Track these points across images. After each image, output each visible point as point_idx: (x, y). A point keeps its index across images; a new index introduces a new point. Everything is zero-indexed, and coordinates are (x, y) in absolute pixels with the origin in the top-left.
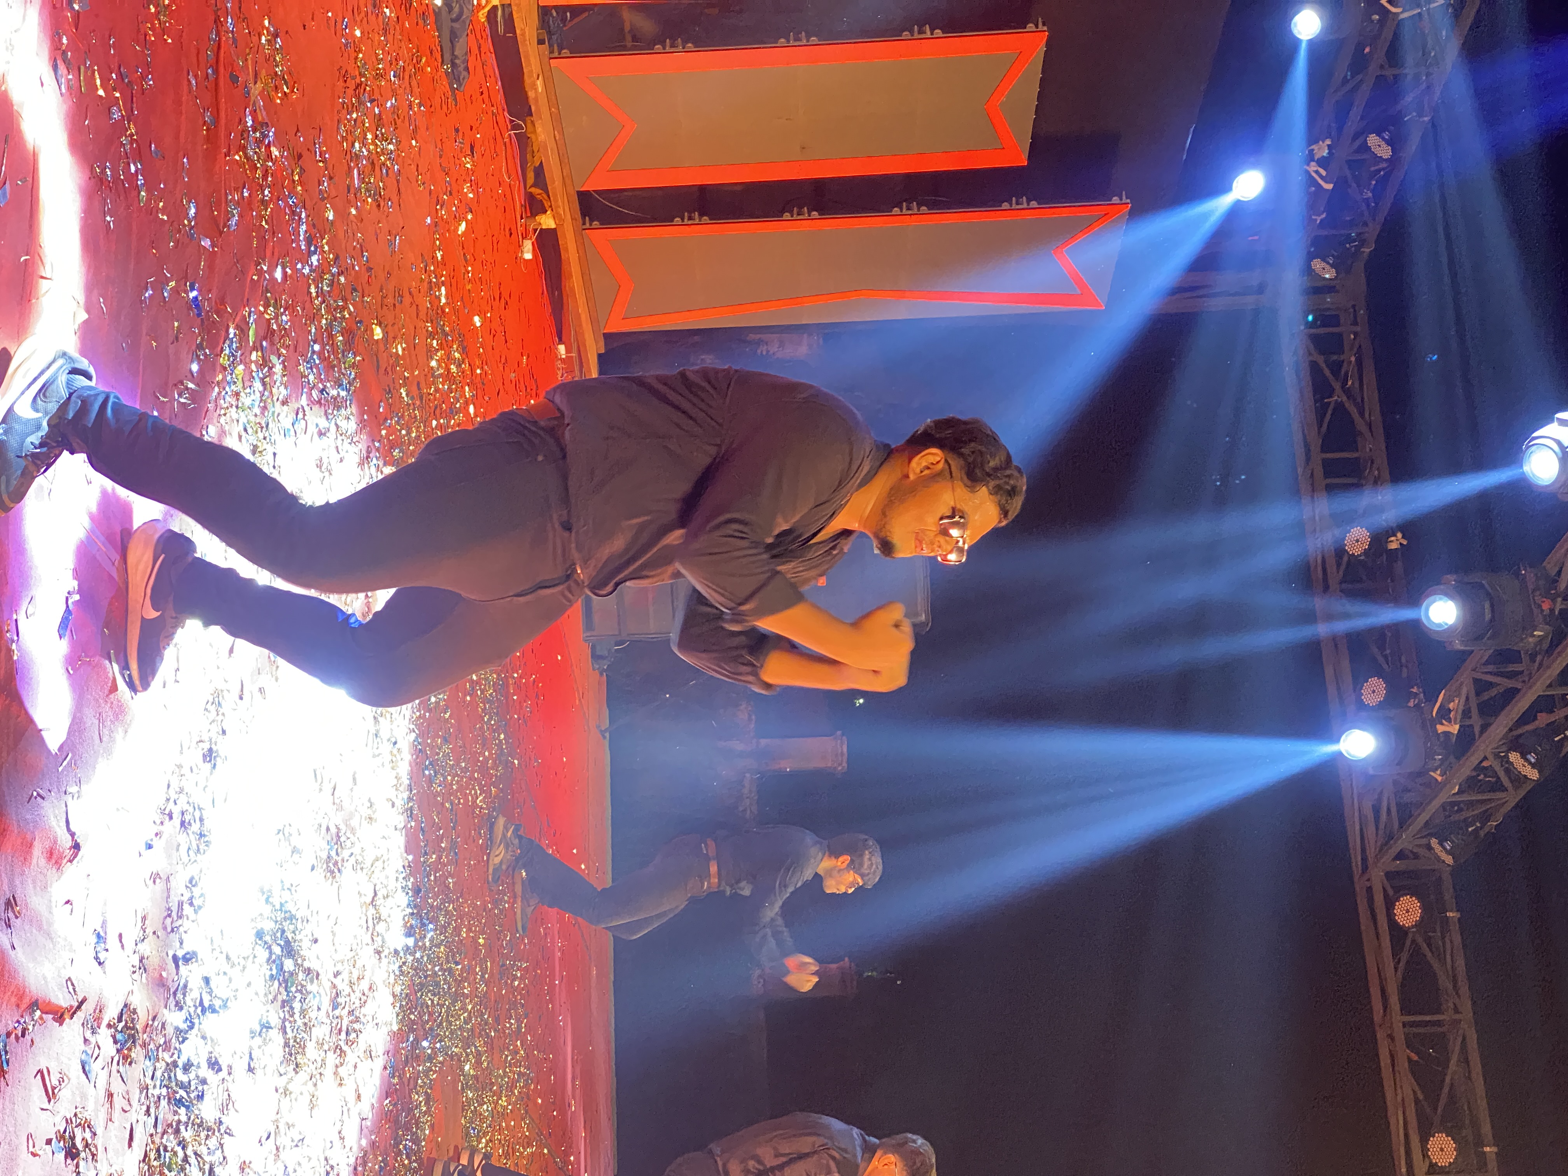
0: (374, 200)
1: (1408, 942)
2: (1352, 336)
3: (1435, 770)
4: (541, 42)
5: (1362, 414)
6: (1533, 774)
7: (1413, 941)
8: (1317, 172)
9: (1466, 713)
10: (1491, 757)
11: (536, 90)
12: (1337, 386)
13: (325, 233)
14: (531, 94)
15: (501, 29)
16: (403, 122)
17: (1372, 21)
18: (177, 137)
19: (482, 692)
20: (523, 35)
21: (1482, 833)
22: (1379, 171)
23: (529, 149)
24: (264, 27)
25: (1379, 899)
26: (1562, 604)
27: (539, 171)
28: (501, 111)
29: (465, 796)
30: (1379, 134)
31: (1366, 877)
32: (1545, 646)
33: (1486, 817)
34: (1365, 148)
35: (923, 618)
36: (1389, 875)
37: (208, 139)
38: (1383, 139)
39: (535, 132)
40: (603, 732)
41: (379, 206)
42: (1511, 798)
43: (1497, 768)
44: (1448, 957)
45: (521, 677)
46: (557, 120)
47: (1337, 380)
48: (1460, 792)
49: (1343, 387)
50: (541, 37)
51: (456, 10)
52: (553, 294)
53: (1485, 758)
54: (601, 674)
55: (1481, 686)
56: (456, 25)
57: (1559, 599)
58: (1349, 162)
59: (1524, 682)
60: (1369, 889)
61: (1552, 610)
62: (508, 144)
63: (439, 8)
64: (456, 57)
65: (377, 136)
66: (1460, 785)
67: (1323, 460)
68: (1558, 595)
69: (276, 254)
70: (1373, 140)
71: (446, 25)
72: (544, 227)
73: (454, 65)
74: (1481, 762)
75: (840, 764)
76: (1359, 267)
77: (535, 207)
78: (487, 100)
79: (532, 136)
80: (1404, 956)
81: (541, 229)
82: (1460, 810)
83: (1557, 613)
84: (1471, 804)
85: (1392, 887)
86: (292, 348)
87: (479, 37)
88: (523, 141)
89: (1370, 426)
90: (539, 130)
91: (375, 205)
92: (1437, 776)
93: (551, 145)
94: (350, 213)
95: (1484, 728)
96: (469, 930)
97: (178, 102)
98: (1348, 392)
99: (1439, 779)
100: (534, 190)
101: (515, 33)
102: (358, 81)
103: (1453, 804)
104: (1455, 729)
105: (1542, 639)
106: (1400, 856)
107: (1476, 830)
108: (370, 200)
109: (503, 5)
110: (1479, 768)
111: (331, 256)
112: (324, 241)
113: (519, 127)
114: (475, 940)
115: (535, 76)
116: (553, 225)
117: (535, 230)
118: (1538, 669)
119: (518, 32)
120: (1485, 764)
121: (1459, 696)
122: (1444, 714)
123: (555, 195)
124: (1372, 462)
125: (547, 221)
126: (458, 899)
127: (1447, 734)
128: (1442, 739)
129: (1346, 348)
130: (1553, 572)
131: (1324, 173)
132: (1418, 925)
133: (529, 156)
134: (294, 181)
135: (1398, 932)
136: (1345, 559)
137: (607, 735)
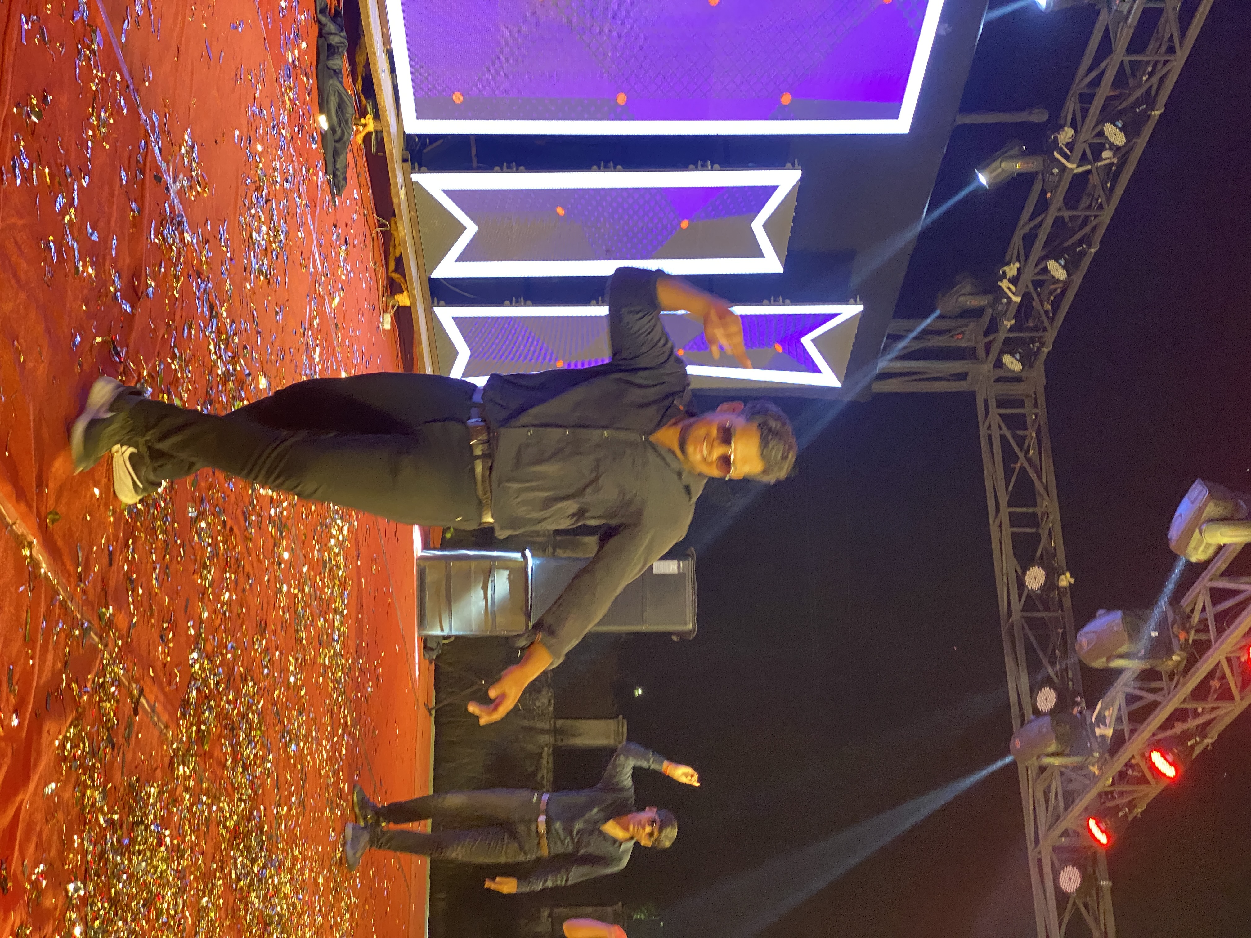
0: (265, 277)
1: (1069, 906)
2: (1034, 417)
3: (1093, 765)
4: (405, 160)
5: (1040, 478)
6: (1170, 771)
7: (1074, 904)
8: (1009, 288)
9: (1119, 719)
10: (1138, 757)
11: (399, 198)
12: (1021, 455)
13: (224, 302)
14: (395, 201)
15: (374, 149)
16: (292, 218)
17: (1053, 174)
18: (109, 222)
19: (333, 674)
20: (392, 154)
21: (1130, 818)
22: (1056, 290)
23: (392, 243)
24: (183, 140)
25: (1047, 869)
26: (1195, 635)
27: (399, 261)
28: (370, 212)
29: (313, 759)
30: (1057, 261)
31: (1038, 849)
32: (1182, 667)
33: (1131, 805)
34: (1045, 270)
35: (690, 626)
36: (1055, 849)
37: (134, 225)
38: (1060, 264)
39: (397, 230)
40: (430, 711)
41: (269, 283)
42: (1154, 790)
43: (1143, 765)
44: (1102, 918)
45: (365, 663)
46: (415, 223)
47: (1021, 450)
48: (1113, 784)
49: (1025, 456)
50: (405, 157)
51: (339, 133)
52: (406, 356)
53: (1133, 757)
54: (431, 662)
55: (1131, 699)
56: (338, 145)
57: (1193, 632)
58: (1033, 282)
59: (1164, 696)
60: (1040, 861)
61: (1187, 640)
62: (375, 239)
63: (326, 132)
64: (337, 169)
65: (270, 229)
66: (1113, 779)
67: (1010, 513)
68: (1191, 627)
69: (184, 318)
70: (1052, 265)
71: (331, 145)
72: (401, 304)
73: (335, 176)
74: (1130, 759)
75: (620, 743)
76: (1040, 363)
77: (393, 288)
78: (360, 204)
79: (395, 234)
80: (1067, 917)
81: (399, 307)
82: (1113, 798)
83: (1190, 642)
84: (1122, 794)
85: (1059, 860)
86: (193, 393)
87: (356, 154)
88: (388, 237)
89: (1046, 488)
90: (400, 228)
91: (265, 282)
92: (1095, 770)
93: (409, 241)
94: (245, 287)
95: (1132, 732)
96: (311, 870)
97: (112, 194)
98: (1029, 460)
99: (1097, 772)
100: (395, 276)
101: (385, 153)
102: (257, 185)
103: (1106, 793)
104: (1109, 732)
105: (1179, 663)
106: (1065, 833)
107: (1126, 815)
108: (262, 278)
109: (376, 132)
110: (1128, 765)
111: (228, 320)
112: (223, 309)
113: (384, 225)
114: (316, 880)
115: (399, 187)
116: (408, 303)
117: (393, 307)
118: (1176, 687)
119: (387, 152)
120: (1133, 761)
121: (1112, 705)
122: (1101, 720)
123: (411, 280)
124: (1048, 517)
125: (403, 300)
126: (303, 845)
127: (1103, 737)
128: (1099, 740)
129: (1029, 426)
130: (1188, 610)
131: (1013, 288)
132: (1078, 891)
133: (391, 249)
134: (201, 261)
135: (1062, 897)
136: (1026, 592)
137: (433, 712)
